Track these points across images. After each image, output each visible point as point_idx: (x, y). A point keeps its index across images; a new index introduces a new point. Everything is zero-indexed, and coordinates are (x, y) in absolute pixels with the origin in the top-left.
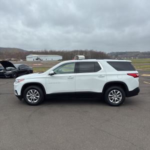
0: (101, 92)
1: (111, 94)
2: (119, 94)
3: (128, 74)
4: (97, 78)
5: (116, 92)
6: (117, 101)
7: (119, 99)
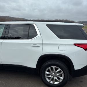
0: (35, 67)
1: (49, 71)
2: (60, 72)
3: (75, 45)
4: (30, 48)
5: (56, 69)
6: (56, 81)
7: (59, 79)
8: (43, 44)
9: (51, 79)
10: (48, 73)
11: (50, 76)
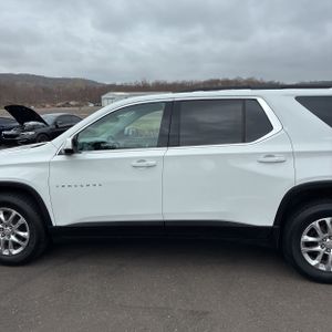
4: (254, 166)
8: (293, 154)
9: (320, 257)
10: (311, 239)
11: (319, 248)
